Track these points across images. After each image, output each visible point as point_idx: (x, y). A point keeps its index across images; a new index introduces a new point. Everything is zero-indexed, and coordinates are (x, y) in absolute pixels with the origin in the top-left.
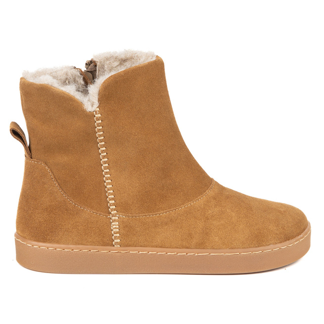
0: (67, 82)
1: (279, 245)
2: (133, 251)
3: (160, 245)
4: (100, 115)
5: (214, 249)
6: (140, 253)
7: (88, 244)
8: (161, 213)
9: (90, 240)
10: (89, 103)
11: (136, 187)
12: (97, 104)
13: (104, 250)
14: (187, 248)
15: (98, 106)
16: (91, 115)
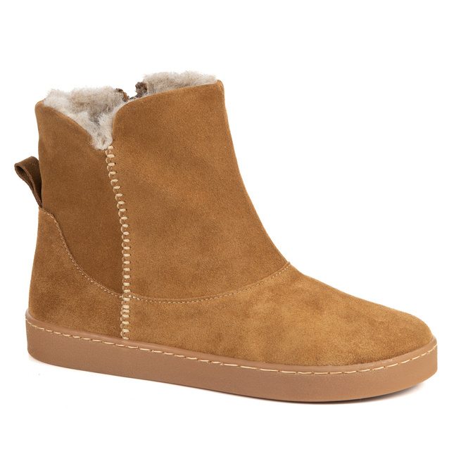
0: (107, 109)
1: (343, 368)
2: (145, 348)
3: (180, 345)
4: (113, 156)
5: (246, 359)
6: (153, 351)
7: (90, 330)
8: (188, 301)
9: (93, 325)
10: (100, 139)
11: (159, 261)
12: (110, 140)
13: (109, 342)
14: (213, 353)
15: (111, 142)
16: (102, 155)
